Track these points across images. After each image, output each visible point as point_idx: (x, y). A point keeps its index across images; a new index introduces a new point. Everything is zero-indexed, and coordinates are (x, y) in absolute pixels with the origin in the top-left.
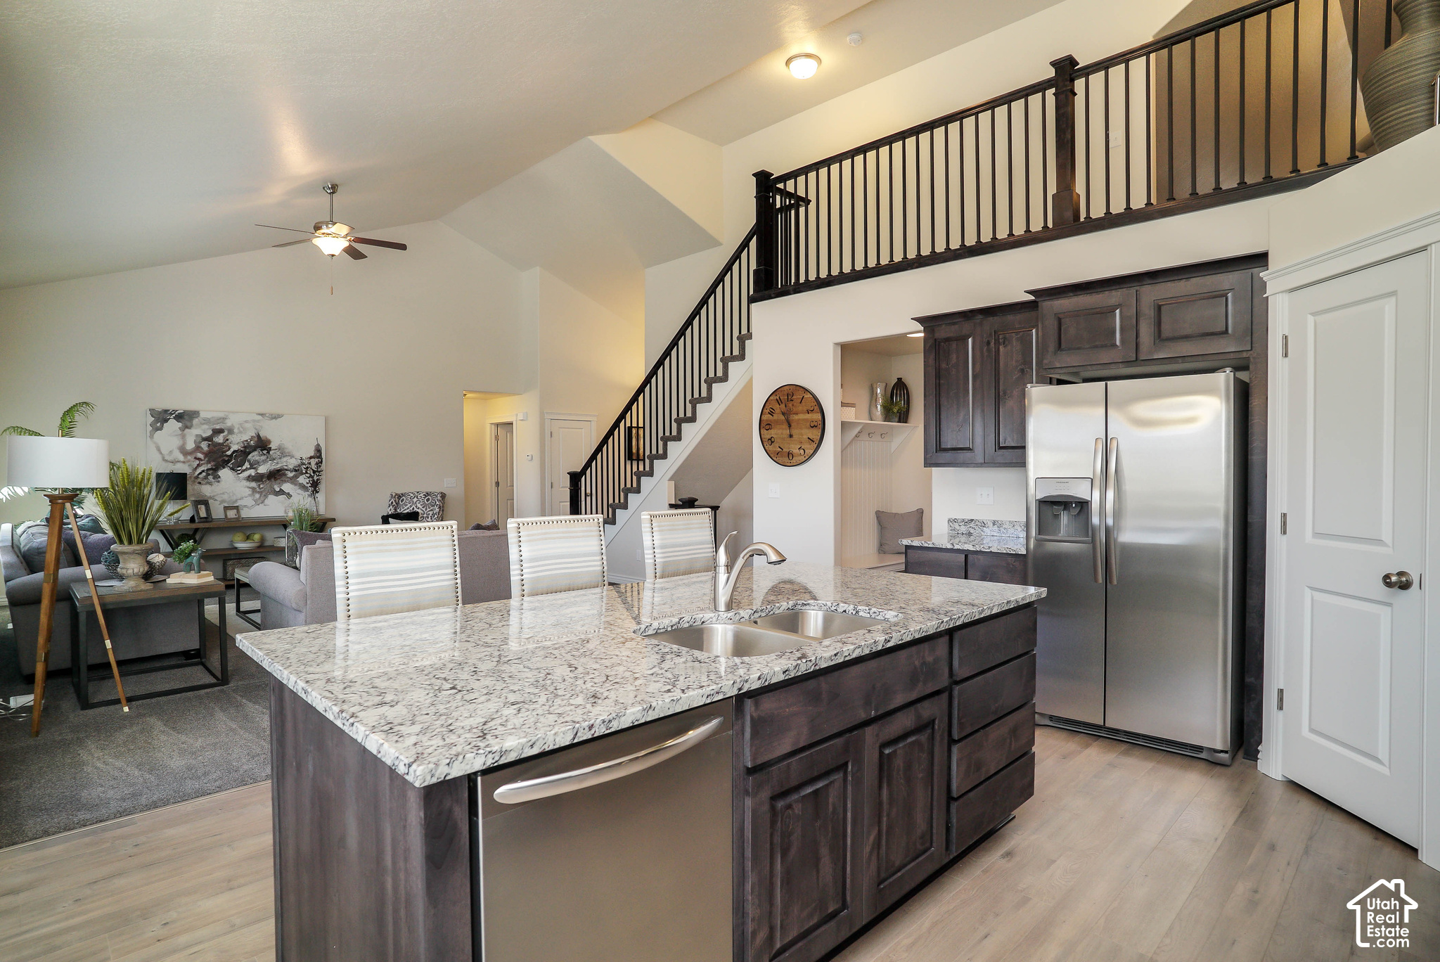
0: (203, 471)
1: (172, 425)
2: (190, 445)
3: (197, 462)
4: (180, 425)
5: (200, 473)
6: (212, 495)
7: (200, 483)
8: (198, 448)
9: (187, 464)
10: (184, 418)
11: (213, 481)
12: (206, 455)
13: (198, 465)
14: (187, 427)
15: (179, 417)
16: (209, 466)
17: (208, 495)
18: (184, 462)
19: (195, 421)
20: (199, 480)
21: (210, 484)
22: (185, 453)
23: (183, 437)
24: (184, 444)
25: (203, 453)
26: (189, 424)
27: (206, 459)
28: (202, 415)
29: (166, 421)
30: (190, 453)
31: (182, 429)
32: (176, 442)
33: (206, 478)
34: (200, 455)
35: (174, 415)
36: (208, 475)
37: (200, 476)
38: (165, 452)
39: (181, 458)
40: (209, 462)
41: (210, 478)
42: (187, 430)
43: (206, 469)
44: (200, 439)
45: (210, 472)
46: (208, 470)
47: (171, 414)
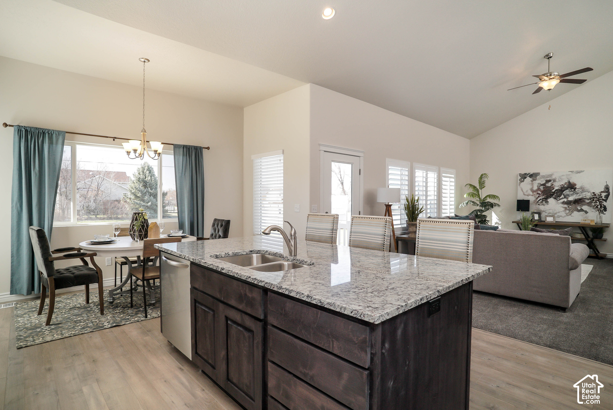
0: (541, 199)
1: (528, 179)
2: (535, 188)
3: (538, 195)
4: (531, 179)
5: (539, 200)
6: (544, 210)
7: (539, 205)
8: (539, 189)
9: (534, 196)
10: (533, 176)
11: (545, 203)
12: (542, 192)
13: (539, 197)
14: (534, 180)
15: (531, 176)
16: (544, 197)
17: (543, 210)
18: (532, 195)
19: (538, 177)
20: (539, 203)
21: (544, 205)
22: (533, 191)
23: (532, 184)
24: (533, 187)
25: (541, 191)
26: (535, 179)
27: (542, 194)
28: (541, 174)
29: (525, 178)
30: (535, 191)
31: (532, 181)
32: (530, 187)
33: (542, 202)
34: (539, 192)
35: (529, 175)
36: (543, 201)
37: (539, 201)
38: (524, 191)
39: (531, 193)
40: (543, 195)
41: (544, 202)
42: (534, 181)
43: (542, 198)
44: (539, 185)
45: (544, 200)
46: (543, 199)
47: (528, 175)
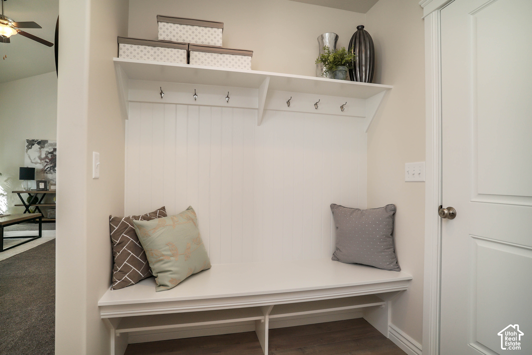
0: (49, 168)
1: (36, 147)
2: (43, 156)
3: (46, 163)
4: (39, 146)
5: (47, 168)
6: (52, 179)
7: (47, 173)
8: (47, 157)
9: (41, 164)
10: (42, 143)
11: (53, 172)
12: (50, 160)
13: (47, 165)
14: (42, 147)
15: (39, 143)
16: (51, 165)
17: (50, 178)
18: (40, 163)
19: (46, 145)
20: (47, 172)
21: (51, 173)
22: (41, 159)
23: (40, 152)
24: (41, 155)
25: (49, 159)
26: (43, 146)
27: (50, 162)
28: (49, 142)
29: (33, 145)
30: (43, 159)
31: (40, 148)
32: (37, 154)
33: (50, 171)
34: (47, 160)
35: (37, 142)
36: (51, 169)
37: (47, 170)
38: (32, 158)
39: (39, 161)
40: (51, 164)
41: (52, 171)
42: (42, 149)
43: (50, 166)
44: (47, 153)
45: (52, 168)
46: (51, 167)
47: (36, 142)
